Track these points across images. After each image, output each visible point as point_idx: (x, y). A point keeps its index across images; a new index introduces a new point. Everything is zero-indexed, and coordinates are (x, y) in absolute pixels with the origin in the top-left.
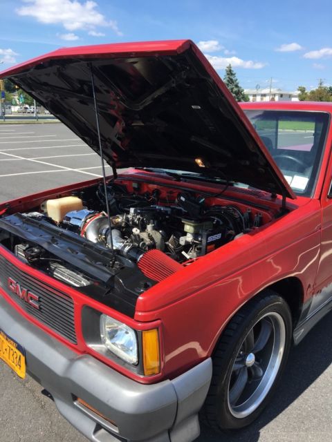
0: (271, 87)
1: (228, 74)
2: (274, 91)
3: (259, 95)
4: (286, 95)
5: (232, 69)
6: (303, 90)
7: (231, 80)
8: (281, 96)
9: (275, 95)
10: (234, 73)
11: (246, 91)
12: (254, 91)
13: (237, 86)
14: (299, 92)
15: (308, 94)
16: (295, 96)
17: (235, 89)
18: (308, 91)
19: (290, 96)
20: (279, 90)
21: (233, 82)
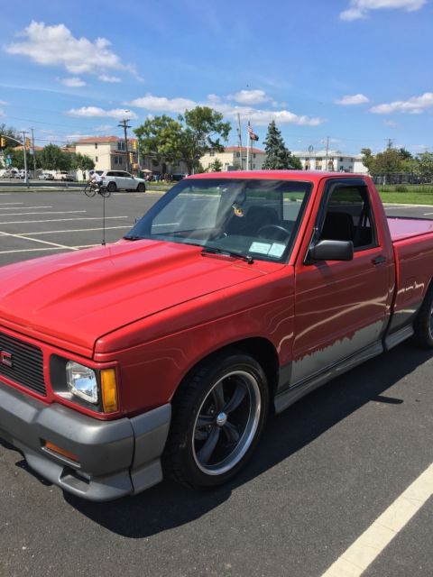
0: (327, 149)
1: (271, 133)
2: (331, 153)
3: (312, 158)
4: (346, 158)
5: (276, 127)
6: (367, 152)
7: (276, 139)
8: (341, 159)
9: (333, 158)
10: (278, 131)
11: (294, 153)
12: (307, 154)
13: (282, 148)
14: (363, 155)
15: (375, 158)
16: (358, 160)
17: (280, 151)
18: (374, 154)
19: (352, 160)
20: (338, 152)
21: (277, 143)
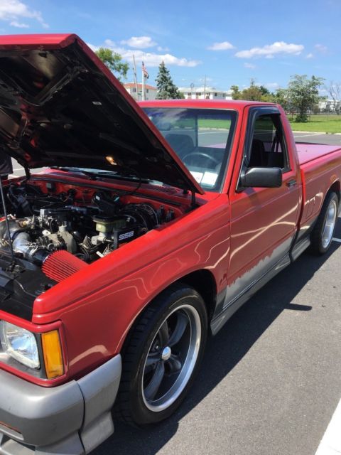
0: (205, 86)
1: (161, 72)
2: (208, 89)
3: (194, 93)
4: (220, 94)
5: (165, 66)
6: (236, 89)
7: (165, 77)
8: (216, 94)
9: (209, 94)
10: (167, 70)
11: (180, 90)
12: (189, 90)
13: (171, 84)
14: (232, 91)
15: (241, 93)
16: (229, 95)
17: (169, 87)
18: (241, 90)
19: (224, 95)
20: (213, 89)
21: (166, 80)
